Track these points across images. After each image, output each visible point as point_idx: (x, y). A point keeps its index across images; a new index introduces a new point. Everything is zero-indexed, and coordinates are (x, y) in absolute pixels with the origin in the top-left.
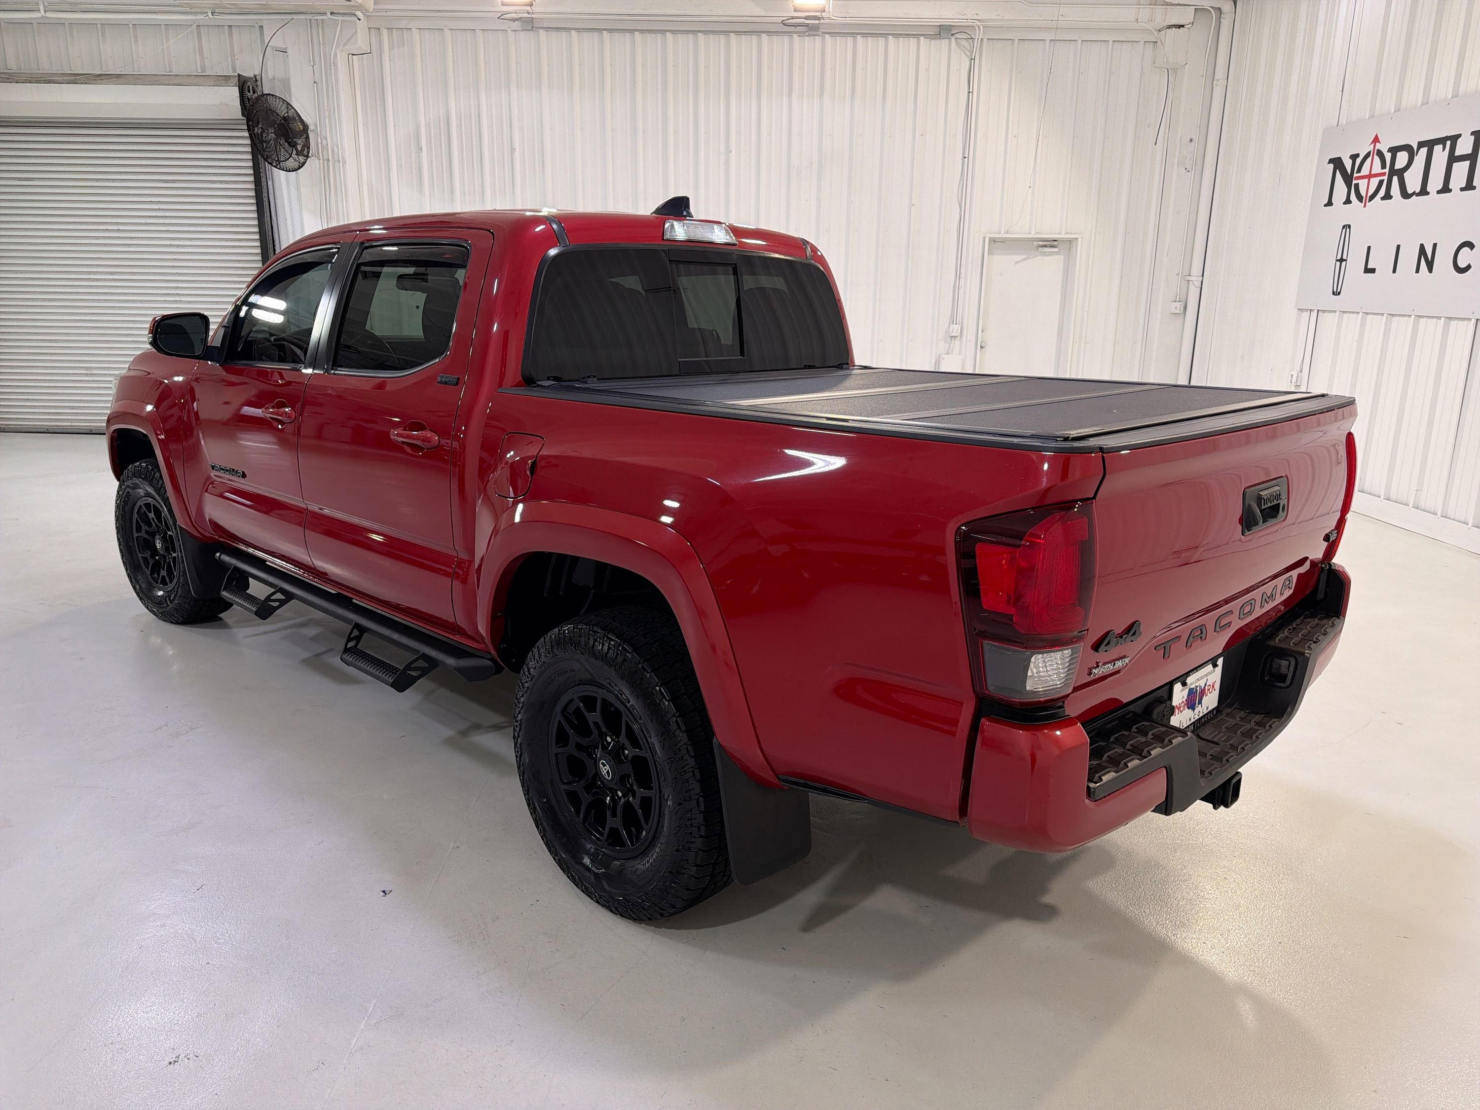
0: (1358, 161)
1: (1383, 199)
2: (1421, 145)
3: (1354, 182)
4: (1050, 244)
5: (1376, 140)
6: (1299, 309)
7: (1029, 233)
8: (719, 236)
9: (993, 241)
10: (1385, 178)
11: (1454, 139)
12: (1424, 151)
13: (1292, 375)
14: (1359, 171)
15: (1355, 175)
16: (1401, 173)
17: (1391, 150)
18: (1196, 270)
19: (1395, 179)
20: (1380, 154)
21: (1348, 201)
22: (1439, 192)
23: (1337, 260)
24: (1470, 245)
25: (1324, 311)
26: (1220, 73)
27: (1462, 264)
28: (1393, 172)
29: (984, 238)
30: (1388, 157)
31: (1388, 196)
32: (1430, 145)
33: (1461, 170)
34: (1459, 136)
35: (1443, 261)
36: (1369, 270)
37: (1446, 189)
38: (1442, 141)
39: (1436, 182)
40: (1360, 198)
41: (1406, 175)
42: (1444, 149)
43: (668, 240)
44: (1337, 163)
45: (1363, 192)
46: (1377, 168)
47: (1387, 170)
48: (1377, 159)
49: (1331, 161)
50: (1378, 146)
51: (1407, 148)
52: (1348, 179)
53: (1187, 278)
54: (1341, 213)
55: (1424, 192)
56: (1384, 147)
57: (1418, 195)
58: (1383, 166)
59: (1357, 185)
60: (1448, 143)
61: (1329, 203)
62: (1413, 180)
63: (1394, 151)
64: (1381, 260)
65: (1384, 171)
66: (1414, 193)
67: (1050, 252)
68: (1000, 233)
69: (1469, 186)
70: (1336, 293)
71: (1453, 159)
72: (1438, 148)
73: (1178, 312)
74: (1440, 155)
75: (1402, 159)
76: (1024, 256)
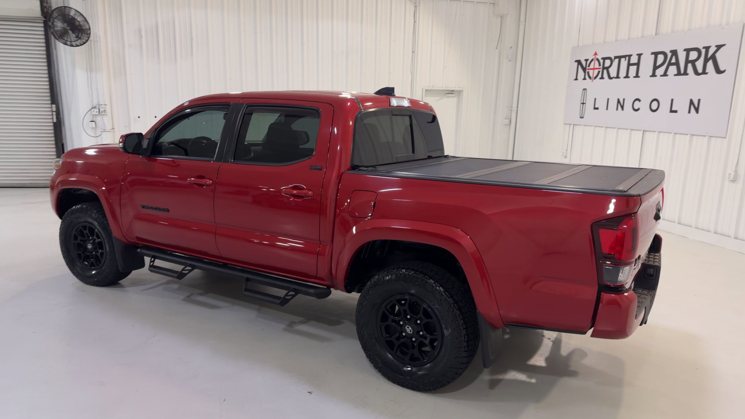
0: (588, 62)
1: (600, 78)
2: (616, 57)
3: (587, 71)
4: (451, 92)
5: (596, 54)
6: (565, 124)
7: (442, 88)
8: (406, 104)
9: (426, 90)
10: (601, 70)
11: (630, 56)
12: (617, 60)
13: (563, 152)
14: (589, 66)
15: (587, 68)
16: (607, 68)
17: (602, 58)
18: (515, 105)
19: (605, 71)
20: (598, 60)
21: (585, 79)
22: (625, 77)
23: (581, 103)
24: (639, 100)
25: (576, 125)
26: (522, 19)
27: (636, 108)
28: (604, 68)
29: (423, 89)
30: (602, 61)
31: (602, 78)
32: (620, 58)
33: (633, 69)
34: (631, 55)
35: (628, 105)
36: (596, 108)
37: (627, 77)
38: (624, 57)
39: (623, 73)
40: (590, 78)
41: (610, 70)
42: (625, 60)
43: (392, 106)
44: (579, 62)
45: (591, 75)
46: (597, 66)
47: (601, 67)
48: (597, 62)
49: (576, 61)
50: (597, 57)
51: (609, 58)
52: (584, 69)
53: (511, 109)
54: (582, 84)
55: (618, 77)
56: (600, 58)
57: (616, 78)
58: (600, 65)
59: (588, 72)
60: (627, 58)
61: (576, 79)
62: (613, 71)
63: (604, 59)
64: (601, 104)
65: (600, 67)
66: (613, 77)
67: (451, 96)
68: (429, 87)
69: (637, 76)
70: (582, 117)
71: (629, 65)
72: (623, 60)
73: (507, 123)
74: (624, 63)
75: (608, 63)
76: (440, 98)
